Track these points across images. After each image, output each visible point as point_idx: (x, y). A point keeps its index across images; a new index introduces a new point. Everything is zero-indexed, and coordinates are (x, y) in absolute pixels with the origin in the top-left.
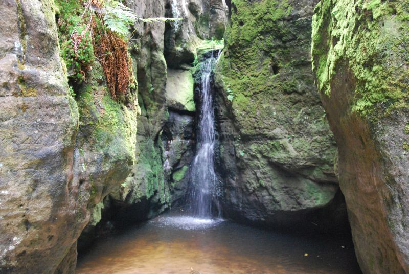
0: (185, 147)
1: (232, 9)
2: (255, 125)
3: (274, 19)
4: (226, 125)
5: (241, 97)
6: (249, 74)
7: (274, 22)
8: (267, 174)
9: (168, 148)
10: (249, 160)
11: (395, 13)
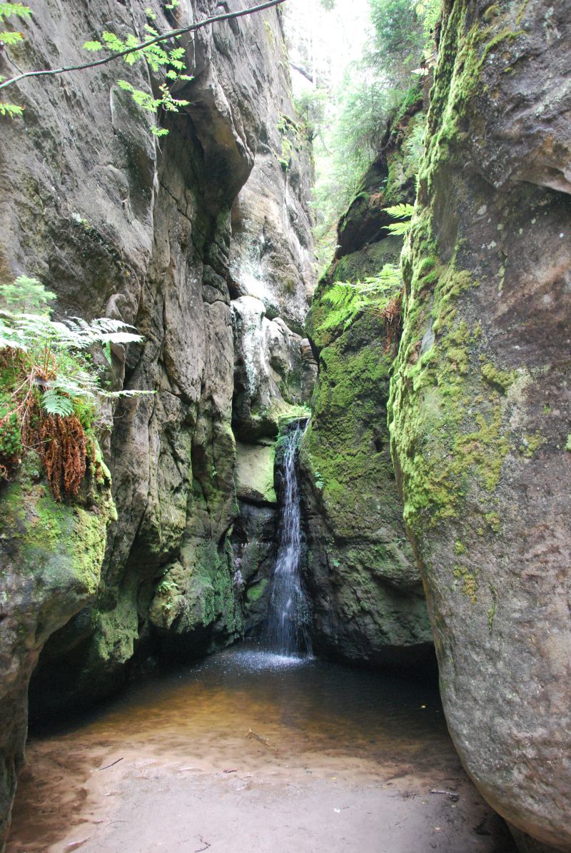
0: (264, 553)
1: (321, 365)
2: (353, 523)
3: (374, 378)
4: (315, 522)
5: (334, 484)
6: (344, 452)
7: (374, 382)
8: (370, 592)
9: (240, 554)
10: (346, 572)
11: (436, 383)
